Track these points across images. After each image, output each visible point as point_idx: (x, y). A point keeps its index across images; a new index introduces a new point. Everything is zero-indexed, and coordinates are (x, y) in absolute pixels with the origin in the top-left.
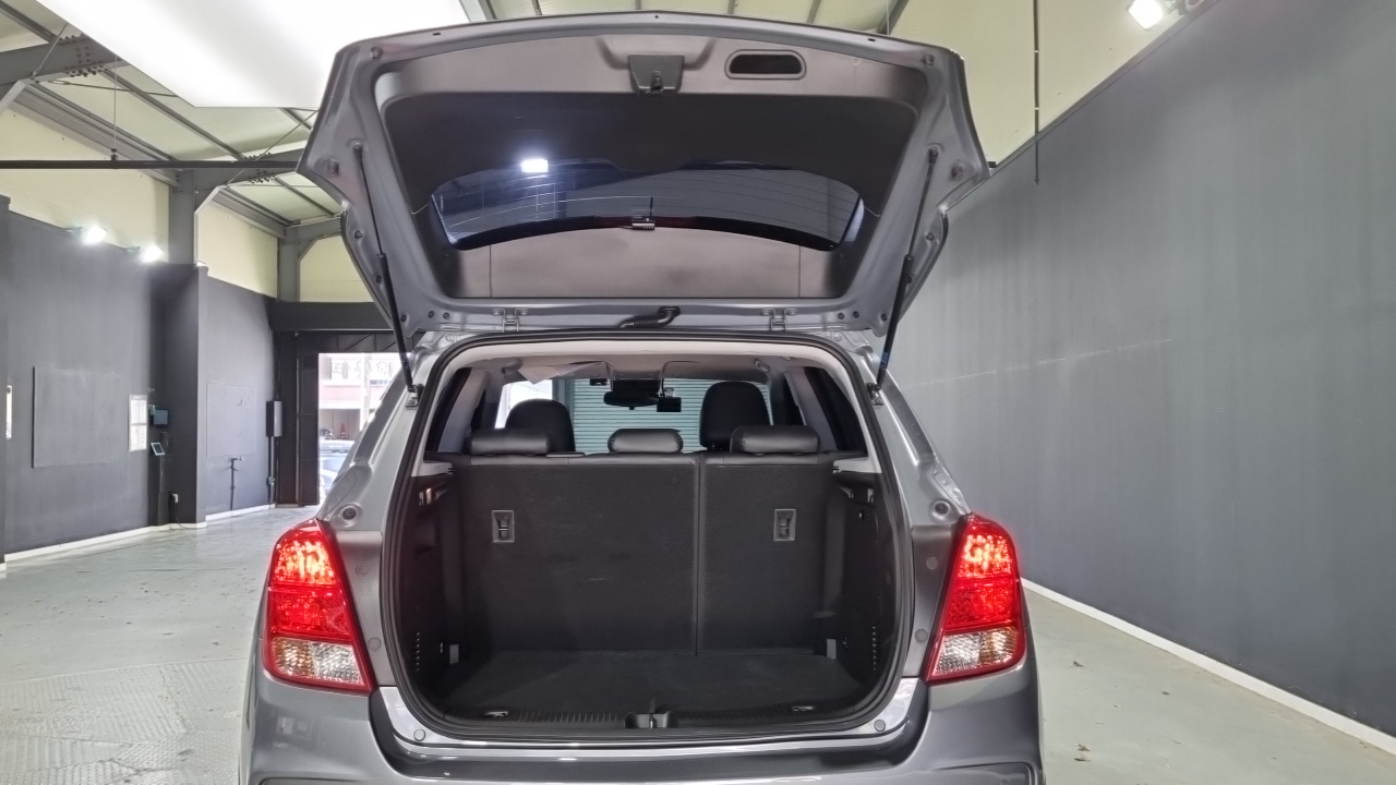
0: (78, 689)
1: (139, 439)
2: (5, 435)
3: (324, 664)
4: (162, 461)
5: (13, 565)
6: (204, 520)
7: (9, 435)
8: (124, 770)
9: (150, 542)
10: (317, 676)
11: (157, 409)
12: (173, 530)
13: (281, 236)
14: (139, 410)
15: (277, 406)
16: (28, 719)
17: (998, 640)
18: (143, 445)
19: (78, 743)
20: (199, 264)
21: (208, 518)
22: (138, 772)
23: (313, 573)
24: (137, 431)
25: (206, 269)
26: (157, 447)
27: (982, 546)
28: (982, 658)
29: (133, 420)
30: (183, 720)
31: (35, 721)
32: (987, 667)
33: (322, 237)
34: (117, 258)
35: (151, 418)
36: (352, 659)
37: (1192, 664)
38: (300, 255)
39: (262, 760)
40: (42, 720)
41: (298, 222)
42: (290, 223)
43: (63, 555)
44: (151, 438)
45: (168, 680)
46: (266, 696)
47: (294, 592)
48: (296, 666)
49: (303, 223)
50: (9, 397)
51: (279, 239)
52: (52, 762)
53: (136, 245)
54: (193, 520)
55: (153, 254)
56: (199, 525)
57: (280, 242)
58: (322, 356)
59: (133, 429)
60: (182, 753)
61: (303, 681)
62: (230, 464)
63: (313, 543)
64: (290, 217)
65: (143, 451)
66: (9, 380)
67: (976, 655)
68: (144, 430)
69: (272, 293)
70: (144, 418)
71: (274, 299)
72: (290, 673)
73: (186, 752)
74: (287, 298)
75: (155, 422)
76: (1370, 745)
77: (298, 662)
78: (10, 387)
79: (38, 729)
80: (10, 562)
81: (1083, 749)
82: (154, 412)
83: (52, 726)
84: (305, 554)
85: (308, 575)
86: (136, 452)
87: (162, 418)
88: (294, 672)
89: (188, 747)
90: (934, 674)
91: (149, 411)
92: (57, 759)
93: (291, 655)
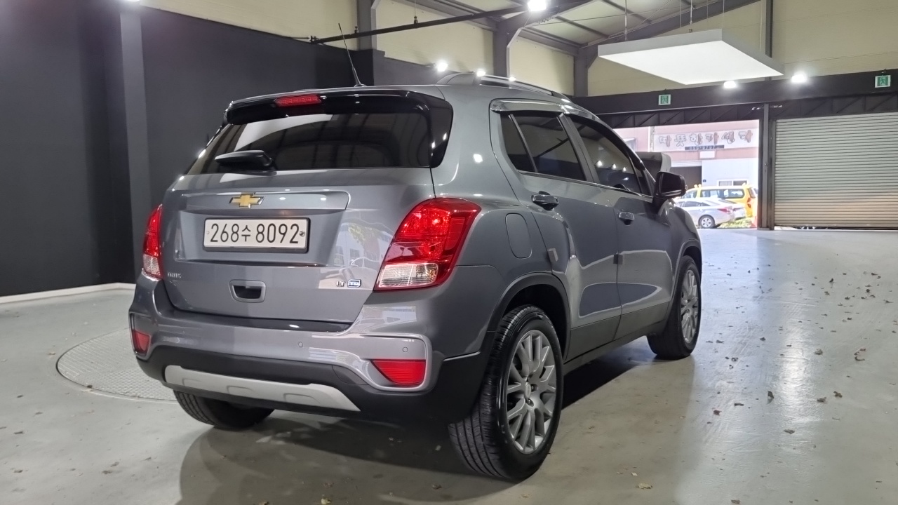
13: (576, 55)
38: (588, 65)
42: (581, 45)
49: (589, 44)
51: (574, 57)
64: (580, 42)
74: (582, 94)
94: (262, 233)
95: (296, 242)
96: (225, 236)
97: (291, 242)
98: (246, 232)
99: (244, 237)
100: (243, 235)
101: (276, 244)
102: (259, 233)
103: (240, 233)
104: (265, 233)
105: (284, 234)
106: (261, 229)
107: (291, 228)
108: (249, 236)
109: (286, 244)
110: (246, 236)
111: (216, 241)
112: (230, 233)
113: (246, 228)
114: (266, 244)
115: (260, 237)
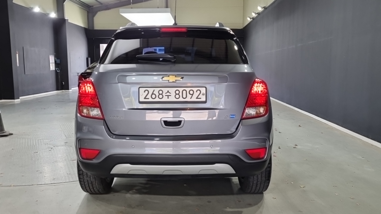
0: (39, 128)
1: (52, 67)
2: (17, 65)
3: (93, 113)
4: (59, 73)
5: (22, 100)
6: (71, 89)
7: (18, 65)
8: (51, 146)
9: (57, 95)
10: (92, 116)
11: (57, 59)
12: (63, 92)
13: (88, 10)
14: (52, 59)
15: (89, 59)
16: (27, 135)
17: (262, 110)
18: (54, 69)
19: (40, 140)
20: (66, 18)
21: (72, 89)
22: (54, 146)
23: (90, 91)
24: (52, 65)
25: (68, 20)
26: (57, 69)
27: (259, 86)
28: (257, 113)
29: (51, 62)
30: (65, 136)
31: (29, 135)
32: (258, 116)
33: (99, 11)
34: (44, 16)
35: (55, 62)
36: (100, 112)
37: (331, 126)
38: (94, 16)
39: (79, 135)
40: (30, 135)
41: (93, 6)
42: (90, 6)
43: (35, 97)
44: (56, 67)
45: (62, 126)
46: (79, 120)
47: (85, 96)
48: (86, 113)
49: (94, 7)
50: (17, 55)
51: (88, 11)
52: (33, 144)
53: (48, 13)
54: (68, 89)
55: (53, 15)
56: (70, 91)
57: (88, 12)
58: (101, 45)
59: (51, 64)
60: (65, 143)
61: (88, 117)
62: (77, 74)
63: (90, 84)
64: (90, 5)
65: (54, 70)
66: (17, 50)
67: (255, 113)
68: (54, 65)
69: (87, 27)
70: (54, 61)
71: (87, 29)
72: (85, 115)
73: (66, 143)
74: (91, 28)
75: (57, 63)
76: (374, 145)
77: (87, 112)
78: (17, 52)
79: (30, 137)
80: (21, 99)
81: (296, 145)
82: (56, 60)
83: (33, 136)
84: (88, 86)
85: (89, 91)
86: (52, 71)
87: (58, 61)
88: (86, 115)
89: (66, 142)
90: (244, 117)
91: (55, 59)
92: (35, 144)
93: (85, 111)
94: (178, 94)
95: (200, 98)
96: (154, 96)
97: (197, 98)
98: (168, 94)
99: (167, 97)
100: (166, 96)
101: (188, 99)
102: (176, 94)
103: (164, 94)
104: (181, 94)
105: (192, 95)
106: (177, 92)
107: (197, 92)
108: (170, 96)
109: (194, 99)
110: (168, 96)
111: (148, 99)
112: (157, 94)
113: (168, 92)
114: (181, 99)
115: (177, 96)
